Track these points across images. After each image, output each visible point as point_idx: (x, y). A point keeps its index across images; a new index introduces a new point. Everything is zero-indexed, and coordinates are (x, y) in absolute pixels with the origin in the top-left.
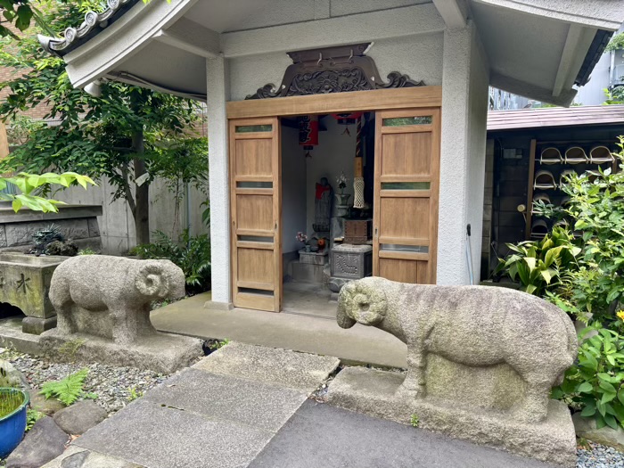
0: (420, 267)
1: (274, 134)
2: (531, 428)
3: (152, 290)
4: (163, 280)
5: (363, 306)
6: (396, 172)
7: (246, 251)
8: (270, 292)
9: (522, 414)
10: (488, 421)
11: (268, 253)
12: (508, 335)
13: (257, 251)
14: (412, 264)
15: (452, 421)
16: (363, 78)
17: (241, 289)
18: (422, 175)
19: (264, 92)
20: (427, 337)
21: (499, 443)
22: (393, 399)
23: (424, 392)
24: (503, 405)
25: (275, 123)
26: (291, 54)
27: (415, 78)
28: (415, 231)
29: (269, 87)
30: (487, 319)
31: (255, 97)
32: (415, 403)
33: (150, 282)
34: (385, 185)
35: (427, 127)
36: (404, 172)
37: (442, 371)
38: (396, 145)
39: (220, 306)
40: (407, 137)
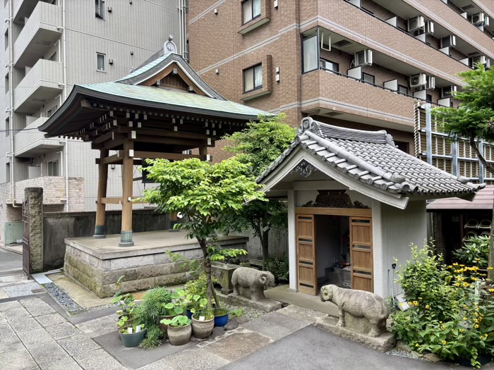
0: (369, 281)
1: (312, 221)
2: (372, 338)
3: (263, 282)
4: (267, 279)
5: (326, 294)
6: (358, 241)
7: (303, 268)
8: (312, 287)
9: (370, 334)
10: (360, 335)
11: (311, 270)
12: (363, 307)
13: (307, 268)
14: (365, 280)
15: (351, 335)
16: (345, 203)
17: (301, 284)
18: (367, 243)
19: (309, 204)
20: (343, 306)
21: (363, 343)
22: (335, 326)
23: (344, 325)
24: (366, 331)
25: (313, 216)
26: (319, 191)
27: (364, 204)
29: (311, 202)
30: (358, 301)
31: (305, 206)
33: (263, 279)
34: (354, 246)
35: (368, 224)
36: (361, 241)
37: (349, 318)
38: (358, 230)
39: (292, 291)
40: (361, 228)
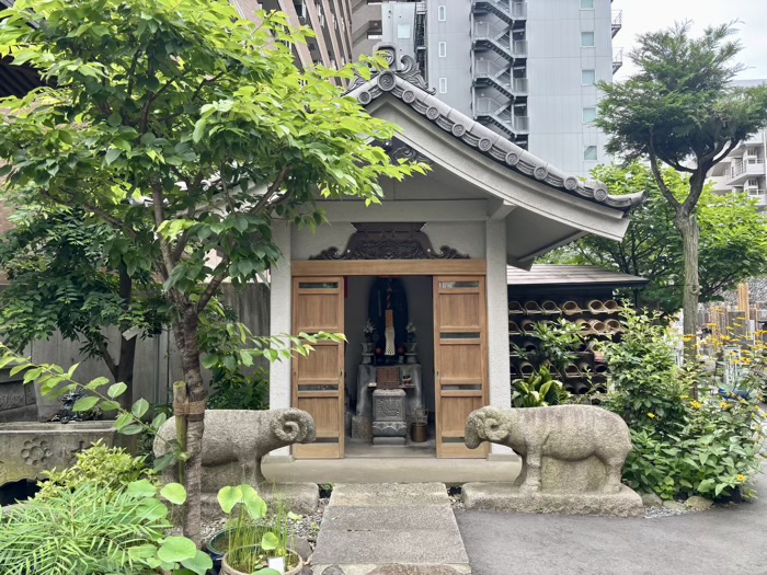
0: (475, 401)
1: (340, 290)
2: (615, 496)
4: (301, 425)
5: (494, 427)
6: (451, 324)
7: (307, 401)
8: (335, 440)
9: (608, 488)
10: (589, 498)
11: (331, 401)
13: (321, 400)
14: (468, 400)
15: (566, 503)
16: (421, 248)
18: (473, 327)
19: (329, 254)
20: (545, 443)
21: (597, 511)
23: (541, 488)
24: (593, 486)
25: (341, 282)
26: (355, 224)
27: (461, 252)
28: (470, 372)
29: (333, 250)
31: (318, 258)
32: (538, 495)
33: (288, 429)
34: (444, 335)
35: (474, 290)
36: (458, 323)
37: (554, 467)
38: (451, 303)
40: (460, 297)
